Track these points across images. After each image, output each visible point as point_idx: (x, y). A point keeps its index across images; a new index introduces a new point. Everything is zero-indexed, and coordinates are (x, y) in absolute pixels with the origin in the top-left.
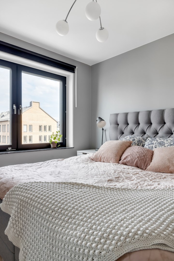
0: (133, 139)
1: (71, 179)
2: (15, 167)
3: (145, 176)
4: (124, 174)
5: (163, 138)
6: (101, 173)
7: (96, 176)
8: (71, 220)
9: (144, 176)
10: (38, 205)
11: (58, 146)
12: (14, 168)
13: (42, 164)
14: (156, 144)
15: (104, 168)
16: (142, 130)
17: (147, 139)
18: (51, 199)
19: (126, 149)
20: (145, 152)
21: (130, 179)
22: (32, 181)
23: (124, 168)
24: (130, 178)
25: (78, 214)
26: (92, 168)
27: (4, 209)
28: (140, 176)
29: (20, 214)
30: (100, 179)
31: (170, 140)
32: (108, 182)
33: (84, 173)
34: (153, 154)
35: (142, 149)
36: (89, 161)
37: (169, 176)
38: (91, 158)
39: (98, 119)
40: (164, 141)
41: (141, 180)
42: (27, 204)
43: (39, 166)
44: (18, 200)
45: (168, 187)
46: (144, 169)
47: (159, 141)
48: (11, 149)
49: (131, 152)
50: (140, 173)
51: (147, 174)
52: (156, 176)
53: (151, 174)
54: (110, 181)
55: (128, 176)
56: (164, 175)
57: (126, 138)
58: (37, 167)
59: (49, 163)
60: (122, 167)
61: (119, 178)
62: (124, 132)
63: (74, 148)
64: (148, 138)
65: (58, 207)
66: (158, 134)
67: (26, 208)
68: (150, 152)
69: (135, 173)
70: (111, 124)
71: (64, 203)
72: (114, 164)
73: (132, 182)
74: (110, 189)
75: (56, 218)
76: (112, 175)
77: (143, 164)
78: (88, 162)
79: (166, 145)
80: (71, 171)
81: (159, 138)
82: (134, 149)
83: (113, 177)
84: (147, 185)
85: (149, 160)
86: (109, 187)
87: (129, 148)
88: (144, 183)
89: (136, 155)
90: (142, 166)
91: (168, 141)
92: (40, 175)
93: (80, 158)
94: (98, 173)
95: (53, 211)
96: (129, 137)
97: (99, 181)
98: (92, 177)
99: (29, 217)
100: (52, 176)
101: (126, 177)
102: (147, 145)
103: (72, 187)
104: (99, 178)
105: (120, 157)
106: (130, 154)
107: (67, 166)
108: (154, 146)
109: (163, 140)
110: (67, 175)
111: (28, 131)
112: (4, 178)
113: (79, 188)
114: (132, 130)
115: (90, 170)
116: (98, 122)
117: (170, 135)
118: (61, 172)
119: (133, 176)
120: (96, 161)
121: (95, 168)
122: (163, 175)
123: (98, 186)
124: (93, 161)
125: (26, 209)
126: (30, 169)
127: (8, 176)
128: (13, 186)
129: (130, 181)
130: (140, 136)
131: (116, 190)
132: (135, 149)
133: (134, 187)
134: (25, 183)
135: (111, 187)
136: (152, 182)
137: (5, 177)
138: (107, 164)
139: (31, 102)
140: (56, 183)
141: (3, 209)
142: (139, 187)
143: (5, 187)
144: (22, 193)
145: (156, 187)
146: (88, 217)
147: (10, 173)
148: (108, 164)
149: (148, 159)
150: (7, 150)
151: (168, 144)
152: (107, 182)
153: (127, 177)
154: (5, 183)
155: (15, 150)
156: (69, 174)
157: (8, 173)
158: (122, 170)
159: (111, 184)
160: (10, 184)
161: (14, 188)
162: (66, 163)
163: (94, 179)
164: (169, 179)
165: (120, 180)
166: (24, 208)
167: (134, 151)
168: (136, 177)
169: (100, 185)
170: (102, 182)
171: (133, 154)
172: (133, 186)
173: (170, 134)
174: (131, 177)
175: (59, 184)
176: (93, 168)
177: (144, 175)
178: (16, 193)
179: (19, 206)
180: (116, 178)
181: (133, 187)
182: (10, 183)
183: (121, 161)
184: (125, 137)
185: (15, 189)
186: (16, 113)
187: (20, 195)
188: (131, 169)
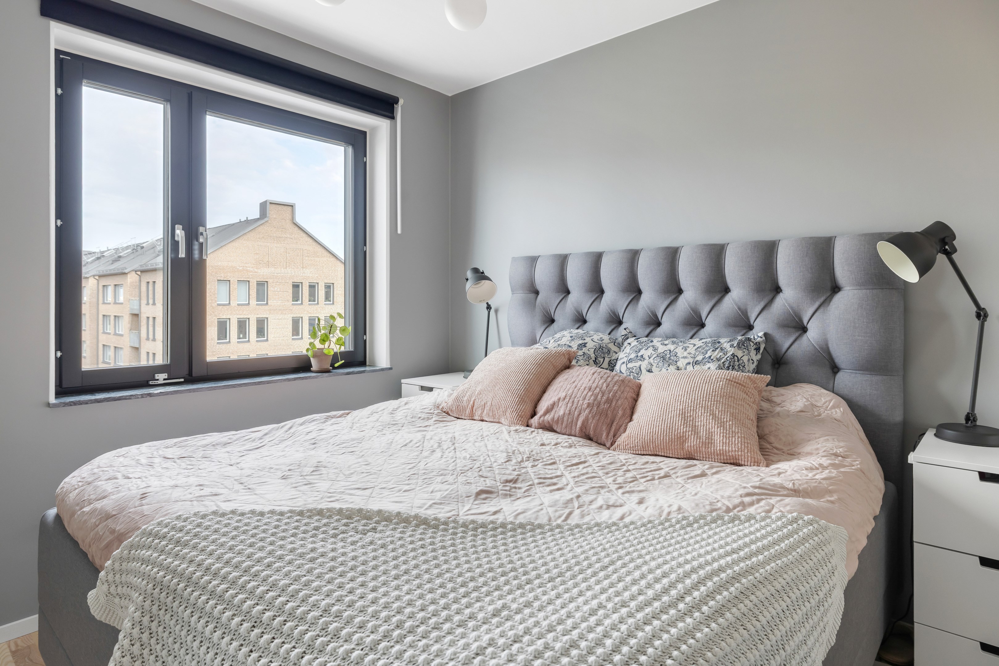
0: (581, 342)
1: (351, 495)
2: (167, 447)
3: (605, 471)
4: (539, 466)
5: (675, 340)
6: (460, 464)
7: (439, 479)
8: (311, 656)
9: (601, 473)
10: (207, 603)
11: (336, 365)
12: (161, 452)
13: (266, 434)
14: (651, 360)
15: (477, 444)
16: (611, 310)
17: (625, 340)
18: (256, 578)
19: (554, 378)
20: (613, 386)
21: (555, 484)
22: (210, 506)
23: (542, 445)
24: (554, 480)
25: (336, 635)
26: (436, 445)
27: (102, 612)
28: (587, 473)
29: (148, 632)
30: (452, 487)
31: (695, 345)
32: (475, 500)
33: (404, 469)
34: (638, 395)
35: (606, 376)
36: (434, 419)
37: (680, 469)
38: (441, 407)
39: (469, 274)
40: (677, 350)
41: (587, 487)
42: (174, 598)
43: (254, 440)
44: (145, 582)
45: (666, 511)
46: (608, 445)
47: (661, 349)
48: (164, 379)
49: (569, 386)
50: (591, 460)
51: (611, 463)
52: (641, 469)
53: (624, 465)
54: (484, 496)
55: (550, 472)
56: (667, 464)
57: (559, 339)
58: (249, 446)
59: (292, 431)
60: (539, 438)
61: (515, 481)
62: (555, 318)
63: (391, 369)
64: (629, 341)
65: (274, 609)
66: (659, 324)
67: (170, 610)
68: (629, 386)
69: (576, 460)
70: (512, 291)
71: (298, 591)
72: (513, 428)
73: (557, 495)
74: (475, 529)
75: (261, 650)
76: (497, 472)
77: (604, 428)
78: (431, 422)
79: (681, 363)
80: (360, 460)
81: (660, 339)
82: (580, 377)
83: (498, 478)
84: (601, 507)
85: (623, 415)
86: (473, 522)
87: (562, 375)
88: (596, 499)
89: (585, 399)
90: (602, 434)
91: (688, 351)
92: (244, 480)
93: (407, 407)
94: (450, 468)
95: (256, 625)
96: (569, 335)
97: (445, 497)
98: (426, 481)
99: (177, 646)
100: (290, 481)
101: (540, 478)
102: (624, 363)
103: (344, 528)
104: (449, 486)
105: (533, 405)
106: (564, 394)
107: (353, 440)
108: (644, 365)
109: (672, 347)
110: (341, 475)
111: (253, 302)
112: (113, 497)
113: (368, 531)
114: (578, 312)
115: (425, 454)
116: (468, 285)
117: (695, 330)
118: (324, 464)
119: (566, 473)
120: (458, 418)
121: (445, 447)
122: (662, 467)
123: (436, 519)
124: (449, 418)
125: (168, 617)
126: (220, 454)
127: (130, 485)
128: (139, 528)
129: (551, 491)
130: (603, 332)
131: (495, 529)
132: (584, 379)
133: (557, 514)
134: (178, 518)
135: (480, 519)
136: (623, 493)
137: (118, 492)
138: (489, 431)
139: (266, 202)
140: (289, 514)
141: (98, 611)
142: (577, 512)
143: (113, 531)
144: (162, 557)
145: (628, 513)
146: (367, 647)
147: (139, 475)
148: (495, 427)
149: (620, 412)
150: (151, 383)
151: (687, 361)
152: (472, 498)
153: (545, 478)
154: (114, 513)
155: (182, 380)
156: (352, 471)
157: (133, 473)
158: (534, 453)
159: (484, 508)
160: (128, 520)
161: (137, 536)
162: (354, 428)
163: (431, 490)
164: (679, 480)
165: (520, 488)
166: (162, 612)
167: (579, 385)
168: (574, 477)
169: (443, 513)
170: (458, 499)
171: (573, 396)
172: (556, 511)
173: (697, 325)
174: (557, 477)
175: (299, 515)
176: (439, 446)
177: (603, 467)
178: (144, 554)
179: (148, 602)
180: (507, 481)
181: (555, 516)
182: (130, 517)
183: (536, 418)
184: (558, 336)
185: (141, 539)
186: (183, 256)
187: (154, 564)
188: (566, 447)
